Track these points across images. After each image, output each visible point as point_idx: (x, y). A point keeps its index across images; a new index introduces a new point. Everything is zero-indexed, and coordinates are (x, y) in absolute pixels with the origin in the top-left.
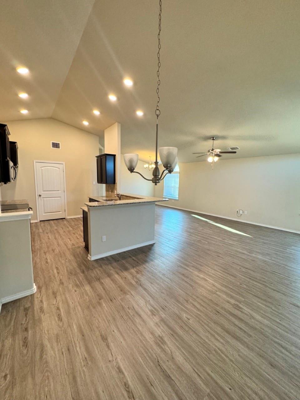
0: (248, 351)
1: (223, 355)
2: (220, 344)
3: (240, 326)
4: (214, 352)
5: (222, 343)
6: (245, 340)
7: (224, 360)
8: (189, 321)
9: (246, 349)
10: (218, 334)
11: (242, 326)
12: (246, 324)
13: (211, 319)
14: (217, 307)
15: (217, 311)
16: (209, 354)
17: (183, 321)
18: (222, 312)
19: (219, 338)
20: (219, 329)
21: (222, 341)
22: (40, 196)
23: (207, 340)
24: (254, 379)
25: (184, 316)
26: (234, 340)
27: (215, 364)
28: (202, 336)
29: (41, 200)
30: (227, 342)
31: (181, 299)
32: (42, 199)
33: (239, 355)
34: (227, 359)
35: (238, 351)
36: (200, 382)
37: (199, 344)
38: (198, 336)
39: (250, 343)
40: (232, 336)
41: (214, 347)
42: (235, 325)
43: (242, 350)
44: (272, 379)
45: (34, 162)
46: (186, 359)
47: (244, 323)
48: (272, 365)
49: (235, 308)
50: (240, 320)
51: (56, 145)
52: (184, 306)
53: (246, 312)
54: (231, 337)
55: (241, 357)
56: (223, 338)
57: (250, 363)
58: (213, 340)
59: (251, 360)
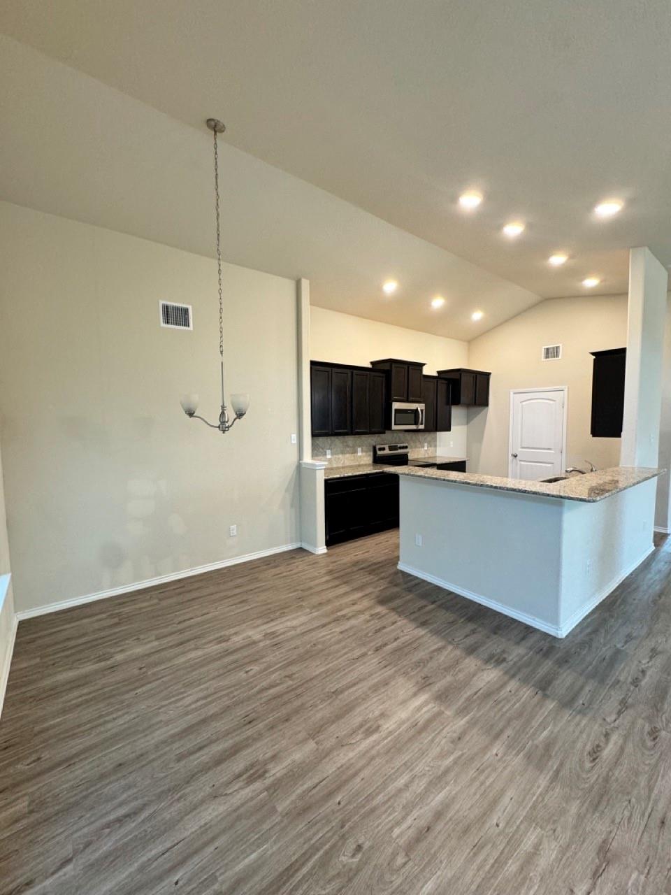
0: (160, 738)
1: (173, 699)
2: (188, 703)
3: (206, 750)
4: (183, 690)
5: (190, 705)
6: (176, 745)
7: (167, 699)
8: (243, 672)
9: (161, 738)
10: (205, 705)
11: (204, 757)
12: (205, 769)
13: (236, 704)
14: (266, 725)
15: (254, 720)
16: (184, 684)
17: (246, 664)
18: (249, 731)
19: (199, 704)
20: (213, 709)
21: (193, 706)
22: (516, 456)
23: (202, 687)
24: (126, 726)
25: (255, 668)
26: (185, 726)
27: (169, 687)
28: (211, 682)
29: (517, 464)
30: (187, 714)
31: (294, 669)
32: (518, 462)
33: (161, 721)
34: (167, 702)
35: (167, 723)
36: (160, 668)
37: (202, 677)
38: (213, 679)
39: (168, 748)
40: (193, 726)
41: (189, 693)
42: (211, 742)
43: (164, 729)
44: (110, 750)
45: (511, 393)
46: (189, 660)
47: (207, 763)
48: (120, 765)
49: (252, 766)
50: (219, 761)
51: (551, 353)
52: (277, 670)
53: (236, 788)
54: (193, 723)
55: (157, 723)
56: (196, 709)
57: (144, 731)
58: (201, 695)
59: (146, 736)
